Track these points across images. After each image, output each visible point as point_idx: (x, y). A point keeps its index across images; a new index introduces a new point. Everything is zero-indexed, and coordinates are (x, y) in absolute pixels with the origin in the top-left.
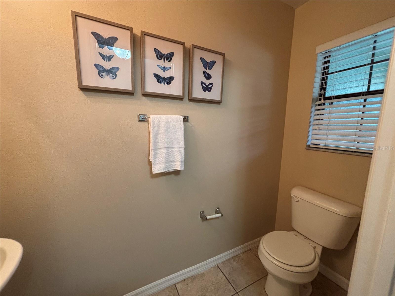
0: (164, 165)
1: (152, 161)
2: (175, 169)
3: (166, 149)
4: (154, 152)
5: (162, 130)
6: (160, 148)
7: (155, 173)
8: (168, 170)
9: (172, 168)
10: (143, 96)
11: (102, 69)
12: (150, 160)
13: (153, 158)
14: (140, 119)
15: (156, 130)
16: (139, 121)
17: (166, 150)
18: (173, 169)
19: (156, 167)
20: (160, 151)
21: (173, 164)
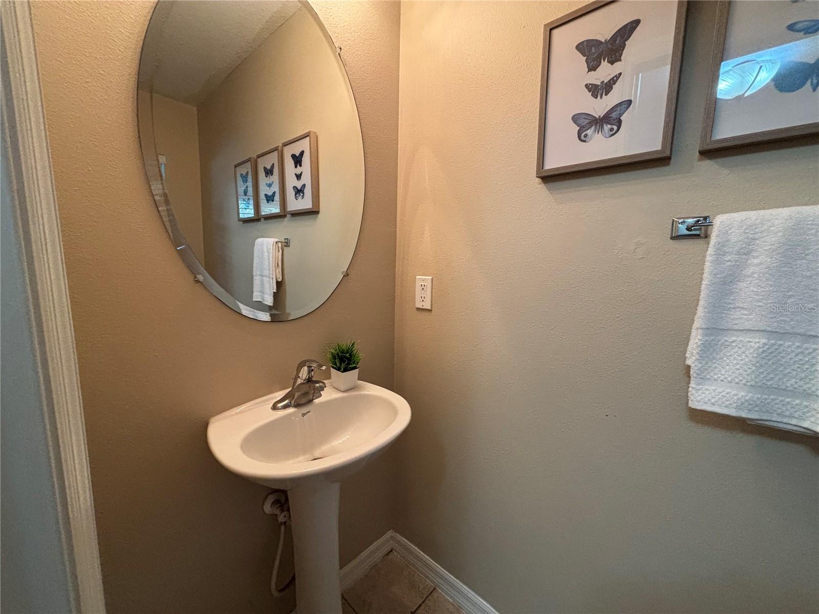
0: (743, 394)
1: (693, 365)
2: (806, 424)
3: (769, 339)
4: (707, 338)
5: (757, 265)
6: (736, 330)
7: (699, 408)
8: (765, 418)
9: (791, 416)
10: (703, 157)
11: (588, 121)
12: (688, 362)
13: (697, 357)
14: (681, 233)
15: (729, 263)
16: (676, 237)
17: (764, 341)
18: (794, 422)
19: (707, 389)
20: (734, 338)
21: (798, 401)
